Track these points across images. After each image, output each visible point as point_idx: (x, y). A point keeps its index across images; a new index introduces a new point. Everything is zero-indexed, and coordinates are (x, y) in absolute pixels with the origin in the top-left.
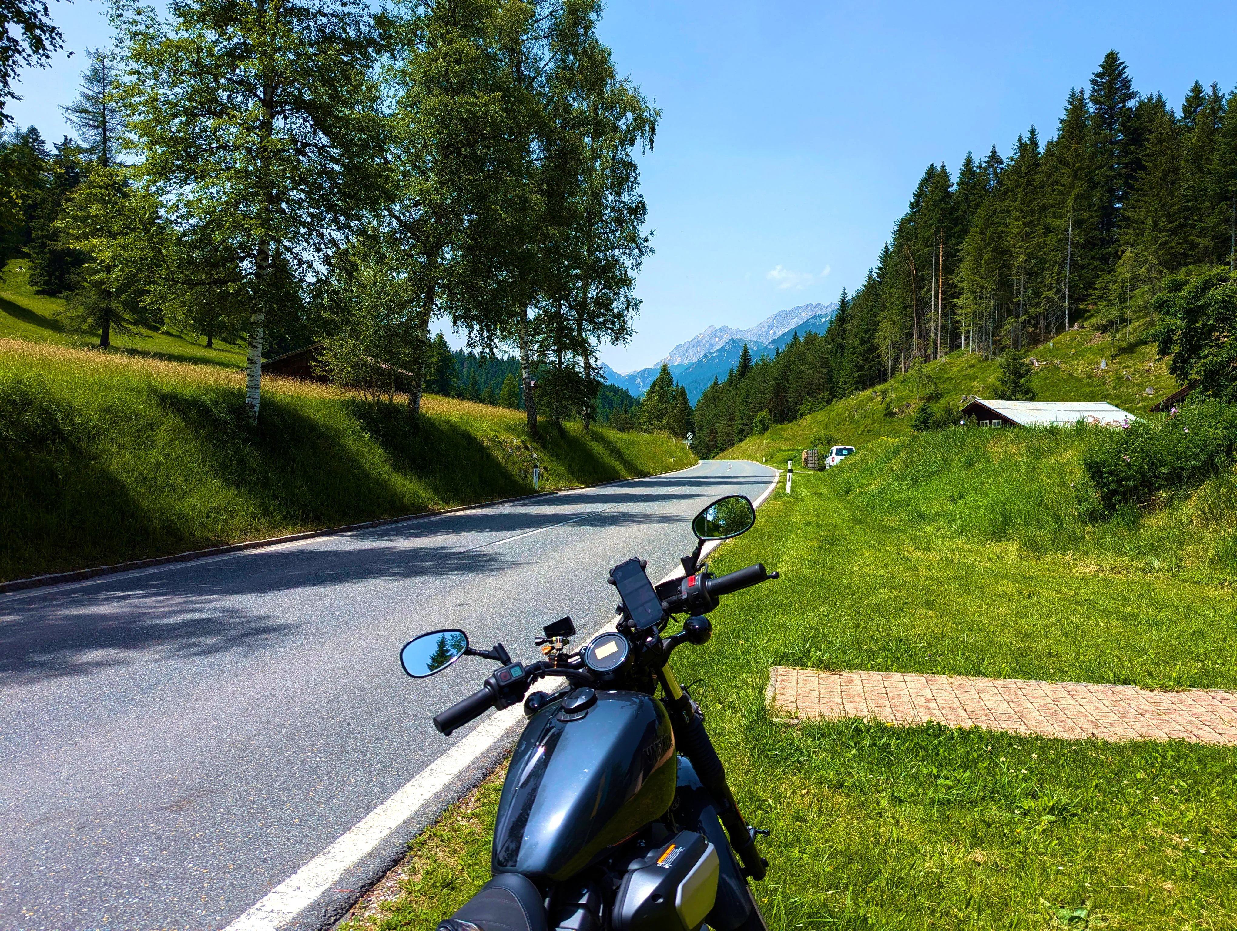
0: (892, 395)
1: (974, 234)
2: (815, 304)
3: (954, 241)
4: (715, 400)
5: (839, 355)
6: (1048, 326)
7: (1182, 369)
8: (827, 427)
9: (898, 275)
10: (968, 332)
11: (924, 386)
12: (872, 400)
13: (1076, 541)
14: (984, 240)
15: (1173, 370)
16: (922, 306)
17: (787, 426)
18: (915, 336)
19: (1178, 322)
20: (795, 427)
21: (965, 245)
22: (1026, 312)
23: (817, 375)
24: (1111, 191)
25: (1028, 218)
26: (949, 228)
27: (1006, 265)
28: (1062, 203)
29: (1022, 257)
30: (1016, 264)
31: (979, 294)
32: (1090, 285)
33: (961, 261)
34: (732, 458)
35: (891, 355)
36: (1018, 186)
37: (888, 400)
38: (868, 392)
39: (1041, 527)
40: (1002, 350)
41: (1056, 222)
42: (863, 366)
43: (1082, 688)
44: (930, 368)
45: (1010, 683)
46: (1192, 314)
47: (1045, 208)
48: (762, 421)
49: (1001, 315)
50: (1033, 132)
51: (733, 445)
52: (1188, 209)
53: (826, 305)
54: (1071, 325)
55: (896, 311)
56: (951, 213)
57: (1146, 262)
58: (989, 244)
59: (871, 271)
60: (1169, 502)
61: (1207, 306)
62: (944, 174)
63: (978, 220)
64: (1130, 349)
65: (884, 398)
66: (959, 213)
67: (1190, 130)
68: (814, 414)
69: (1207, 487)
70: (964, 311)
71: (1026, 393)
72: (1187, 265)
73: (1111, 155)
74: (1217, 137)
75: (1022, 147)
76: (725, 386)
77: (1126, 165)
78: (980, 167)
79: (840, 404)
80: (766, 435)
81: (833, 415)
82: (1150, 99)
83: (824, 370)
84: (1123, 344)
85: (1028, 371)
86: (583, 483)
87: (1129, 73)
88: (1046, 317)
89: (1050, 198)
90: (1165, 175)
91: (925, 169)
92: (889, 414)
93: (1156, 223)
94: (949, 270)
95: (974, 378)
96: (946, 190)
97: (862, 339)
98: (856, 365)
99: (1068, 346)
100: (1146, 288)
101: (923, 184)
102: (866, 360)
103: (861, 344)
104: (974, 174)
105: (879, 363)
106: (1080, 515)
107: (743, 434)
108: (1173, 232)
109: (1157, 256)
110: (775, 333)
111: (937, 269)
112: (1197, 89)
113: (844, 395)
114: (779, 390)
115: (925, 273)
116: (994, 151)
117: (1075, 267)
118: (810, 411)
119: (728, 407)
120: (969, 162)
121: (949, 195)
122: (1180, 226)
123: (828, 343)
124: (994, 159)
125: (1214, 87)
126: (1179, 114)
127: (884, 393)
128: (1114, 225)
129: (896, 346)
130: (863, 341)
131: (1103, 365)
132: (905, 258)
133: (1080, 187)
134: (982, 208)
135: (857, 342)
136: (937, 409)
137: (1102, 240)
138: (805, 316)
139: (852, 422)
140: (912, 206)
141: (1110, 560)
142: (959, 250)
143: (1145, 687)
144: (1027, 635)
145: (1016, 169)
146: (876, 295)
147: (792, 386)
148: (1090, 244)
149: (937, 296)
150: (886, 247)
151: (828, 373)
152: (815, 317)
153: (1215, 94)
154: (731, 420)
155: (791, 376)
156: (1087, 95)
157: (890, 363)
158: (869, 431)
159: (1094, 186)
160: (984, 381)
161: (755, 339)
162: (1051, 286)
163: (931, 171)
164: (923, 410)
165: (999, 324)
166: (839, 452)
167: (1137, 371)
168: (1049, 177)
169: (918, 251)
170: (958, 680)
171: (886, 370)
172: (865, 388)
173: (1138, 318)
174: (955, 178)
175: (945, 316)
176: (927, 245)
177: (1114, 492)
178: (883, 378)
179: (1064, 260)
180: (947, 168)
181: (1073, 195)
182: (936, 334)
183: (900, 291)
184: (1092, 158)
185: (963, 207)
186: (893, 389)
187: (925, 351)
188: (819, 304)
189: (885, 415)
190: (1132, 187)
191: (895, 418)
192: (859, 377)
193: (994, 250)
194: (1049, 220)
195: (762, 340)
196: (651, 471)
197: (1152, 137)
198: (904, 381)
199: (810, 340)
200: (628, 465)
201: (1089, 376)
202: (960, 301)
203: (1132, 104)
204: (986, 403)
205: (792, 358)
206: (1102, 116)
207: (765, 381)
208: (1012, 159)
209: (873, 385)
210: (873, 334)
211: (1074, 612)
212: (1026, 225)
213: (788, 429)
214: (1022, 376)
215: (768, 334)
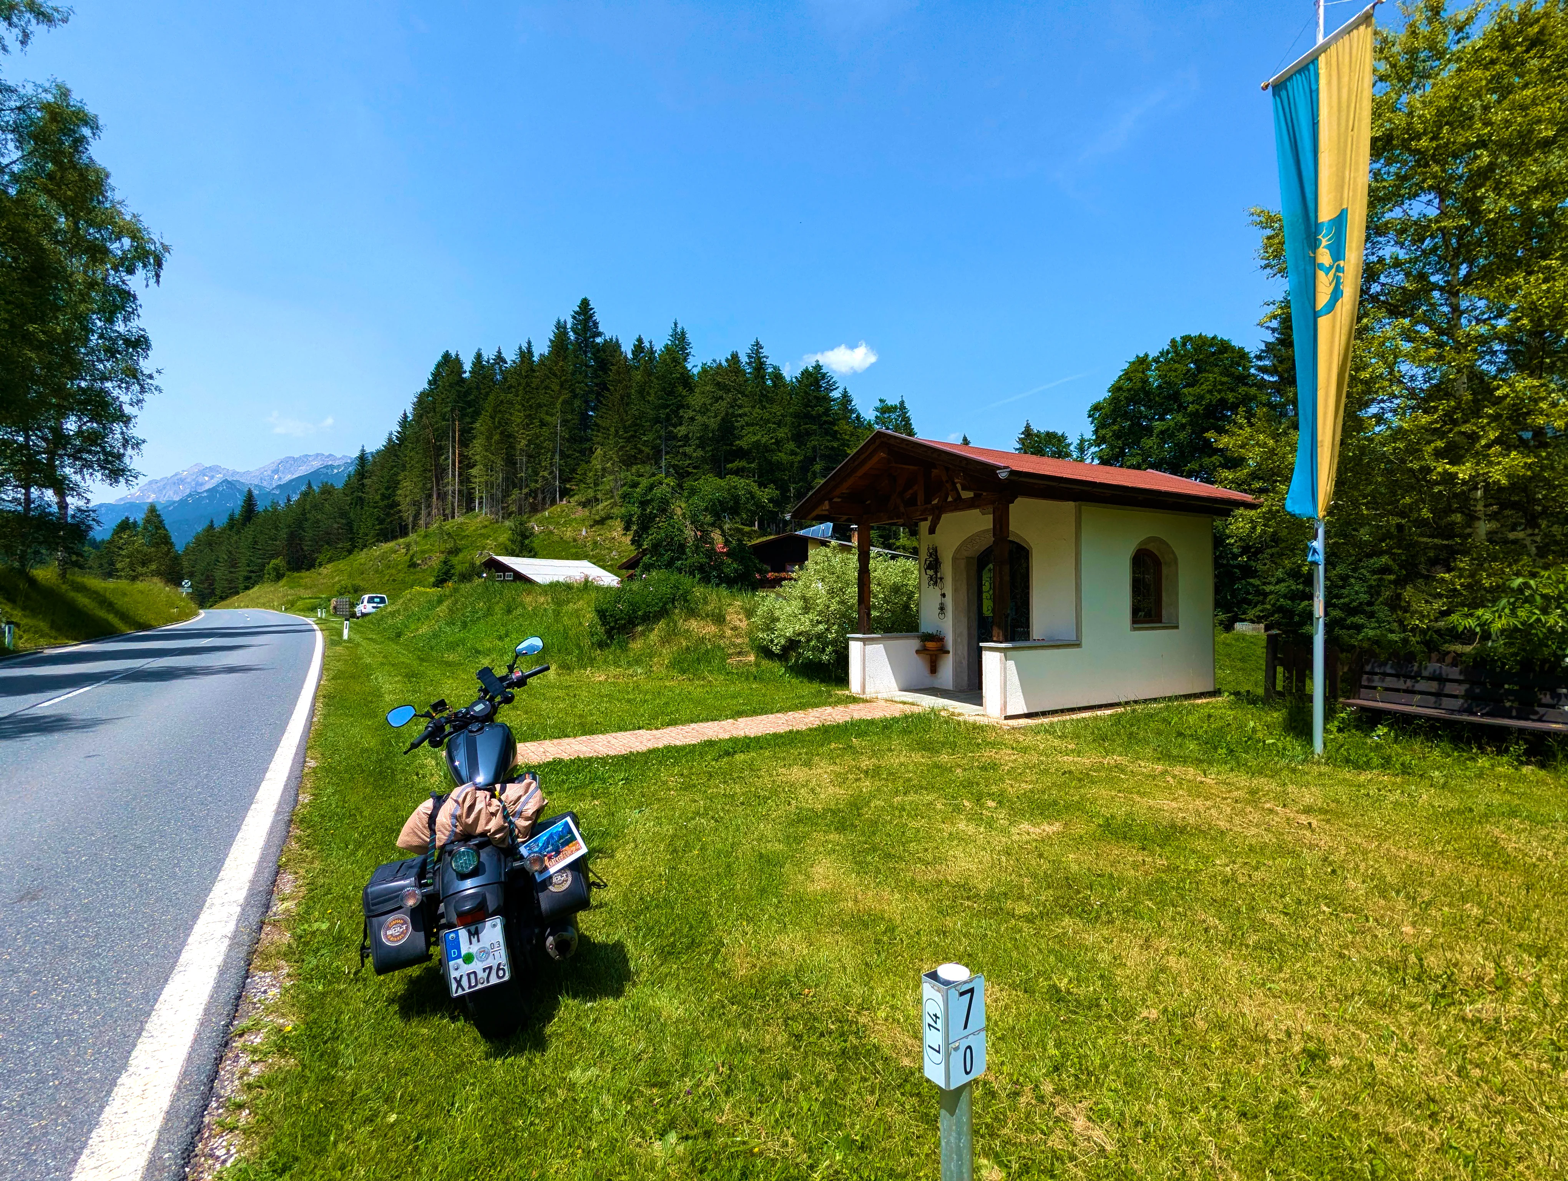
0: (414, 548)
1: (485, 416)
2: (327, 454)
3: (468, 420)
4: (210, 545)
5: (358, 507)
6: (544, 499)
7: (638, 541)
8: (350, 576)
9: (418, 441)
10: (481, 498)
11: (445, 541)
12: (395, 552)
13: (592, 661)
14: (493, 423)
15: (633, 542)
16: (440, 473)
17: (304, 574)
18: (435, 497)
19: (635, 509)
20: (314, 575)
21: (477, 425)
22: (527, 486)
23: (336, 526)
24: (586, 402)
25: (528, 412)
26: (463, 409)
27: (512, 447)
28: (552, 404)
29: (524, 442)
30: (518, 447)
31: (490, 468)
32: (574, 471)
33: (474, 438)
34: (239, 607)
35: (412, 511)
36: (519, 384)
37: (411, 552)
38: (391, 544)
39: (569, 654)
40: (510, 514)
41: (548, 419)
42: (384, 520)
43: (620, 735)
44: (449, 525)
45: (583, 738)
46: (643, 504)
47: (540, 406)
48: (276, 569)
49: (507, 486)
50: (529, 343)
51: (237, 593)
52: (637, 425)
53: (339, 456)
54: (561, 500)
55: (416, 472)
56: (466, 396)
57: (611, 458)
58: (496, 428)
59: (391, 434)
60: (643, 633)
61: (652, 500)
62: (458, 362)
63: (488, 406)
64: (601, 522)
65: (408, 550)
66: (472, 397)
67: (637, 368)
68: (336, 563)
69: (662, 624)
70: (477, 480)
71: (530, 551)
72: (636, 464)
73: (586, 375)
74: (652, 378)
75: (522, 354)
76: (224, 530)
77: (597, 385)
78: (488, 362)
79: (363, 554)
80: (281, 583)
81: (356, 565)
82: (611, 339)
83: (344, 521)
84: (597, 518)
85: (532, 534)
86: (76, 640)
87: (597, 317)
88: (543, 493)
89: (543, 399)
90: (622, 398)
91: (441, 353)
92: (413, 565)
93: (617, 431)
94: (465, 443)
95: (486, 537)
96: (460, 375)
97: (383, 495)
98: (377, 519)
99: (559, 516)
100: (611, 478)
101: (439, 366)
102: (388, 515)
103: (382, 500)
104: (483, 367)
105: (400, 517)
106: (593, 644)
107: (250, 582)
108: (628, 440)
109: (618, 457)
110: (280, 478)
111: (454, 441)
112: (640, 340)
113: (365, 546)
114: (294, 539)
115: (443, 443)
116: (499, 352)
117: (563, 455)
118: (330, 560)
119: (230, 552)
120: (479, 356)
121: (463, 380)
122: (632, 436)
123: (347, 495)
124: (500, 358)
125: (651, 343)
126: (630, 356)
127: (408, 546)
128: (589, 427)
129: (416, 503)
130: (384, 497)
131: (584, 533)
132: (425, 427)
133: (565, 395)
134: (491, 397)
135: (378, 497)
136: (460, 563)
137: (581, 437)
138: (316, 464)
139: (377, 571)
140: (430, 383)
141: (613, 671)
142: (473, 429)
143: (648, 729)
144: (581, 716)
145: (516, 370)
146: (397, 456)
147: (309, 534)
148: (573, 440)
149: (454, 464)
150: (405, 414)
151: (347, 525)
152: (327, 467)
153: (651, 348)
154: (234, 566)
155: (306, 525)
156: (569, 326)
157: (411, 519)
158: (394, 580)
159: (575, 396)
160: (495, 539)
161: (256, 482)
162: (546, 469)
163: (446, 356)
164: (445, 563)
165: (506, 494)
166: (371, 600)
167: (606, 538)
168: (542, 382)
169: (437, 422)
170: (556, 741)
171: (406, 525)
172: (387, 540)
173: (607, 499)
174: (467, 366)
175: (461, 482)
176: (444, 419)
177: (612, 628)
178: (404, 532)
179: (555, 448)
180: (461, 357)
181: (560, 400)
182: (454, 497)
183: (420, 456)
184: (573, 374)
185: (475, 392)
186: (416, 543)
187: (444, 510)
188: (330, 455)
189: (409, 566)
190: (601, 402)
191: (418, 569)
192: (381, 529)
193: (502, 433)
194: (543, 416)
195: (265, 484)
196: (154, 623)
197: (614, 368)
198: (426, 536)
199: (327, 490)
200: (124, 617)
201: (575, 540)
202: (474, 471)
203: (599, 340)
204: (502, 559)
205: (308, 507)
206: (579, 345)
207: (276, 528)
208: (514, 362)
209: (394, 538)
210: (394, 491)
211: (602, 701)
212: (527, 416)
213: (306, 577)
214: (527, 537)
215: (272, 478)
